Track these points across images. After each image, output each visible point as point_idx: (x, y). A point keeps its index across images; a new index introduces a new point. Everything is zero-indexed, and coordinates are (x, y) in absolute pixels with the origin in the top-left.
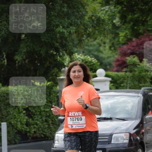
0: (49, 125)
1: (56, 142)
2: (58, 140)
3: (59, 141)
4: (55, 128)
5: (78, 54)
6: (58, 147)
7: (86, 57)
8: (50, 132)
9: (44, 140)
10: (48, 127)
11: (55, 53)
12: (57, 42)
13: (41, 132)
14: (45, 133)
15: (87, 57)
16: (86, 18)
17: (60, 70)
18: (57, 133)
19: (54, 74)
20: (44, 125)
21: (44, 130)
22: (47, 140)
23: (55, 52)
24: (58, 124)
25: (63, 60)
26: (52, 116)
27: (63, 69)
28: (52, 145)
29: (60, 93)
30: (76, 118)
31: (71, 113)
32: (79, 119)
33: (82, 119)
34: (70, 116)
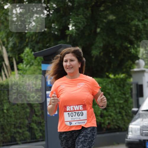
0: (122, 116)
1: (130, 133)
3: (133, 131)
4: (128, 119)
6: (132, 138)
8: (123, 123)
9: (118, 131)
10: (122, 119)
11: (129, 46)
12: (132, 35)
13: (115, 123)
14: (118, 125)
17: (134, 63)
18: (130, 124)
19: (128, 66)
20: (118, 117)
21: (118, 122)
22: (121, 131)
23: (129, 44)
24: (131, 115)
25: (136, 52)
26: (125, 108)
27: (137, 61)
28: (126, 136)
29: (134, 85)
30: (76, 113)
31: (69, 107)
32: (80, 113)
33: (83, 114)
34: (67, 110)
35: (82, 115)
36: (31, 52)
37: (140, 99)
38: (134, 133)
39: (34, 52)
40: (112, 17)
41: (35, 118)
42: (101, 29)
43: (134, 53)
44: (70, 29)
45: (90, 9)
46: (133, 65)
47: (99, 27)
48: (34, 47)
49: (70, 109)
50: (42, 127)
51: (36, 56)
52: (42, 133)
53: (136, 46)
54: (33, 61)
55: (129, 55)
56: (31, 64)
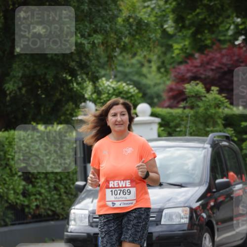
0: (60, 195)
1: (72, 223)
2: (75, 220)
3: (77, 220)
4: (70, 200)
5: (107, 80)
6: (75, 231)
7: (119, 83)
8: (61, 207)
9: (52, 220)
10: (59, 199)
11: (70, 78)
12: (73, 61)
13: (48, 206)
14: (53, 209)
15: (122, 84)
16: (120, 20)
17: (78, 107)
18: (73, 207)
19: (68, 113)
20: (52, 196)
21: (52, 203)
22: (58, 219)
23: (70, 76)
24: (74, 193)
26: (65, 180)
27: (83, 104)
28: (65, 228)
29: (78, 143)
30: (121, 190)
31: (112, 182)
32: (126, 191)
33: (130, 192)
34: (110, 186)
35: (129, 194)
38: (78, 222)
43: (77, 90)
46: (76, 110)
49: (114, 185)
53: (79, 79)
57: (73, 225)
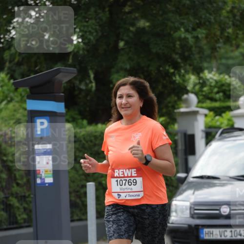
1: (173, 214)
2: (176, 211)
3: (178, 212)
5: (210, 72)
6: (176, 223)
7: (222, 76)
11: (172, 71)
12: (177, 53)
15: (224, 76)
16: (224, 13)
17: (180, 99)
18: (174, 199)
19: (170, 105)
23: (173, 68)
24: (175, 185)
25: (184, 81)
27: (185, 96)
29: (179, 135)
30: (126, 180)
31: (117, 171)
32: (132, 181)
33: (136, 182)
34: (115, 176)
35: (135, 184)
36: (9, 79)
37: (191, 158)
38: (180, 214)
39: (14, 80)
40: (143, 23)
41: (15, 189)
42: (127, 43)
43: (179, 83)
44: (75, 42)
45: (107, 9)
46: (178, 103)
47: (122, 40)
48: (14, 71)
49: (119, 174)
50: (27, 203)
51: (17, 86)
52: (27, 215)
53: (183, 71)
54: (12, 94)
55: (172, 86)
56: (9, 99)
57: (174, 216)
